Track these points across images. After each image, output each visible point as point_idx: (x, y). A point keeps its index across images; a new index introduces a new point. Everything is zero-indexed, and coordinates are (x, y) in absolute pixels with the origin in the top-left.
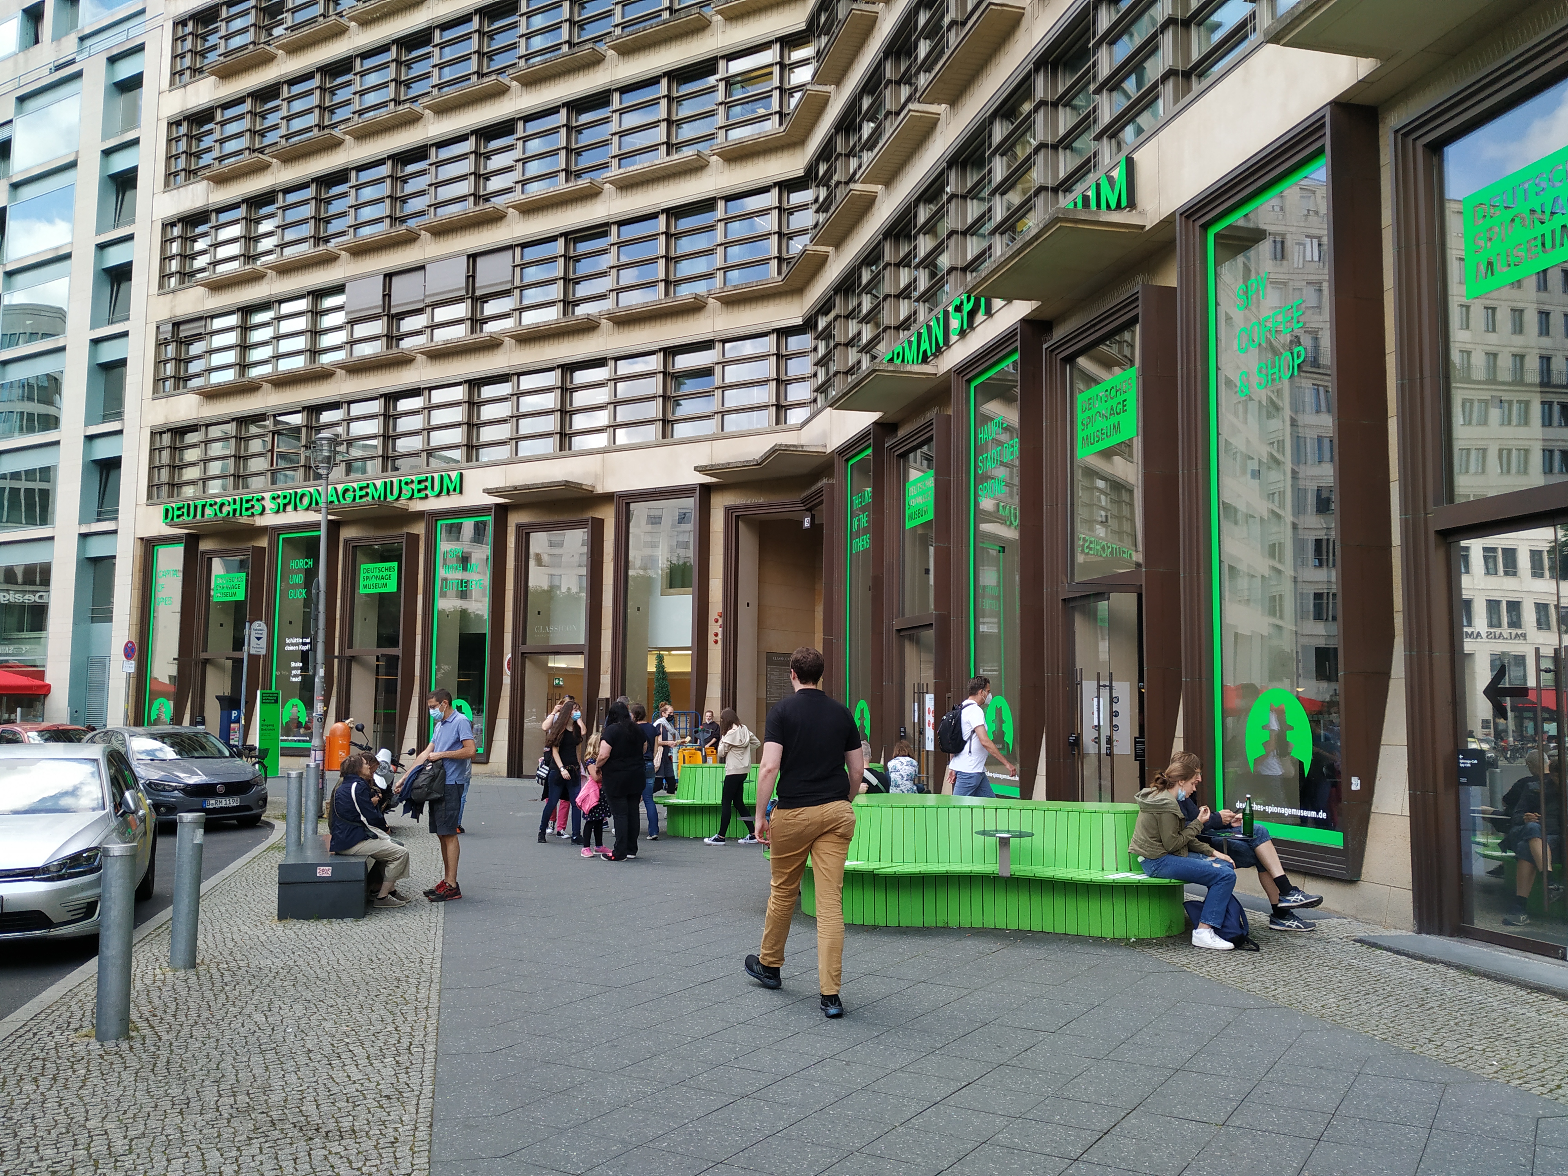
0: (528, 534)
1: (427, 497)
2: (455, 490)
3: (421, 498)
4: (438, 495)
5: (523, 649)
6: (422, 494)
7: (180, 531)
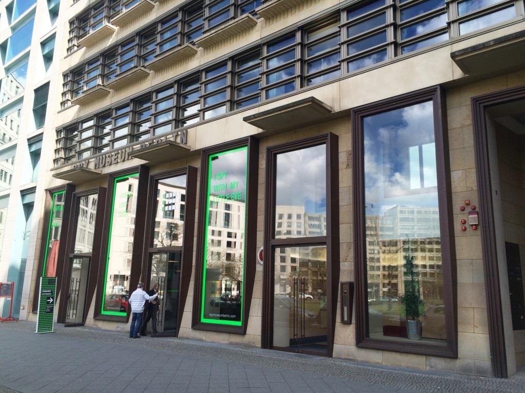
0: (275, 155)
5: (273, 242)
7: (64, 182)
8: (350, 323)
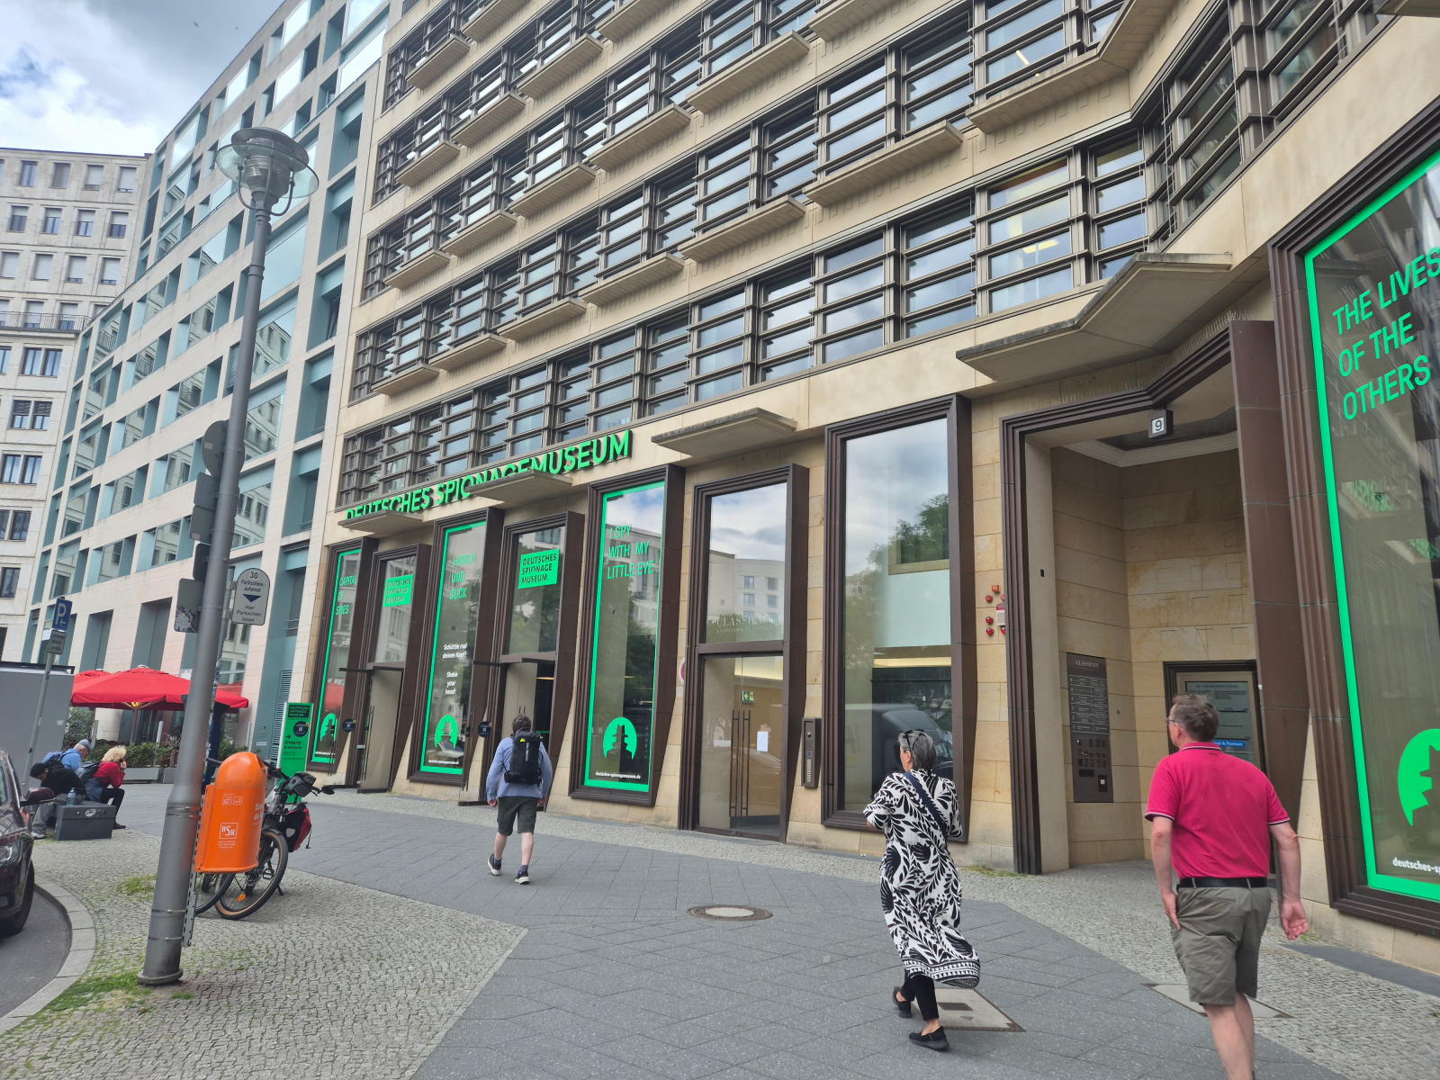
0: (709, 499)
1: (591, 466)
2: (622, 453)
3: (585, 469)
4: (604, 462)
5: (702, 648)
6: (587, 464)
7: (359, 534)
8: (816, 787)
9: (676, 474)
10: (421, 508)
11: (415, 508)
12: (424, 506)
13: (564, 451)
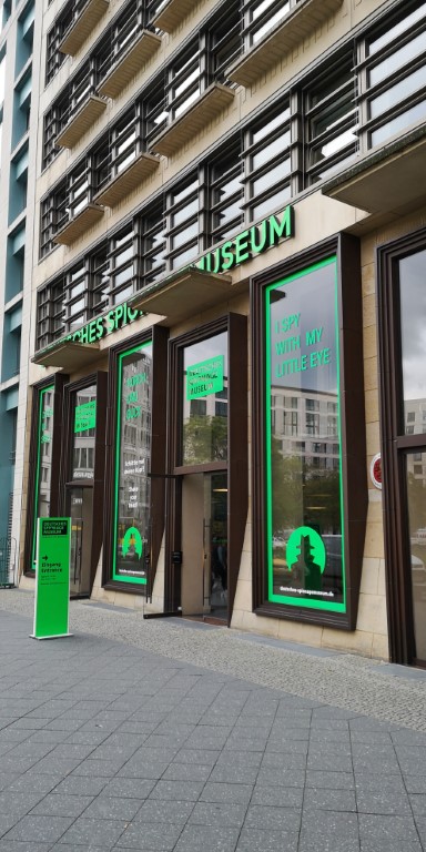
1: (250, 258)
2: (284, 234)
3: (244, 263)
4: (264, 251)
5: (401, 442)
6: (246, 256)
7: (53, 370)
9: (351, 242)
10: (97, 339)
11: (92, 339)
12: (99, 335)
13: (221, 250)
